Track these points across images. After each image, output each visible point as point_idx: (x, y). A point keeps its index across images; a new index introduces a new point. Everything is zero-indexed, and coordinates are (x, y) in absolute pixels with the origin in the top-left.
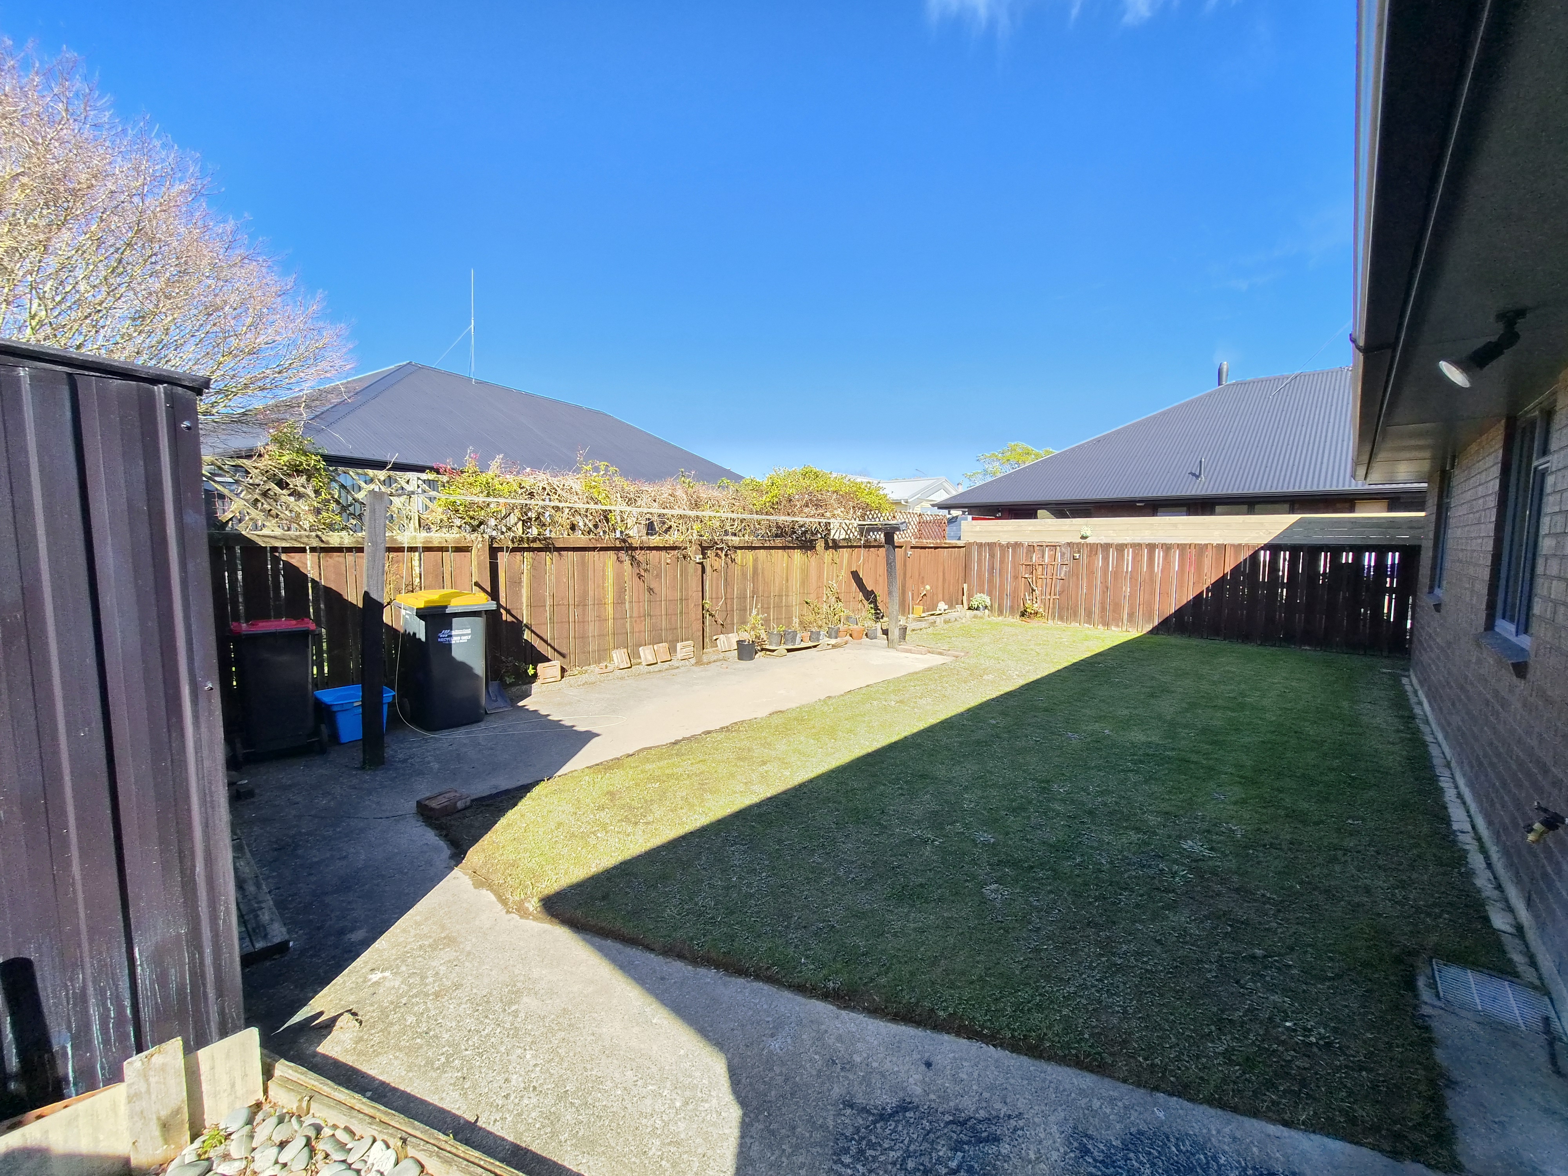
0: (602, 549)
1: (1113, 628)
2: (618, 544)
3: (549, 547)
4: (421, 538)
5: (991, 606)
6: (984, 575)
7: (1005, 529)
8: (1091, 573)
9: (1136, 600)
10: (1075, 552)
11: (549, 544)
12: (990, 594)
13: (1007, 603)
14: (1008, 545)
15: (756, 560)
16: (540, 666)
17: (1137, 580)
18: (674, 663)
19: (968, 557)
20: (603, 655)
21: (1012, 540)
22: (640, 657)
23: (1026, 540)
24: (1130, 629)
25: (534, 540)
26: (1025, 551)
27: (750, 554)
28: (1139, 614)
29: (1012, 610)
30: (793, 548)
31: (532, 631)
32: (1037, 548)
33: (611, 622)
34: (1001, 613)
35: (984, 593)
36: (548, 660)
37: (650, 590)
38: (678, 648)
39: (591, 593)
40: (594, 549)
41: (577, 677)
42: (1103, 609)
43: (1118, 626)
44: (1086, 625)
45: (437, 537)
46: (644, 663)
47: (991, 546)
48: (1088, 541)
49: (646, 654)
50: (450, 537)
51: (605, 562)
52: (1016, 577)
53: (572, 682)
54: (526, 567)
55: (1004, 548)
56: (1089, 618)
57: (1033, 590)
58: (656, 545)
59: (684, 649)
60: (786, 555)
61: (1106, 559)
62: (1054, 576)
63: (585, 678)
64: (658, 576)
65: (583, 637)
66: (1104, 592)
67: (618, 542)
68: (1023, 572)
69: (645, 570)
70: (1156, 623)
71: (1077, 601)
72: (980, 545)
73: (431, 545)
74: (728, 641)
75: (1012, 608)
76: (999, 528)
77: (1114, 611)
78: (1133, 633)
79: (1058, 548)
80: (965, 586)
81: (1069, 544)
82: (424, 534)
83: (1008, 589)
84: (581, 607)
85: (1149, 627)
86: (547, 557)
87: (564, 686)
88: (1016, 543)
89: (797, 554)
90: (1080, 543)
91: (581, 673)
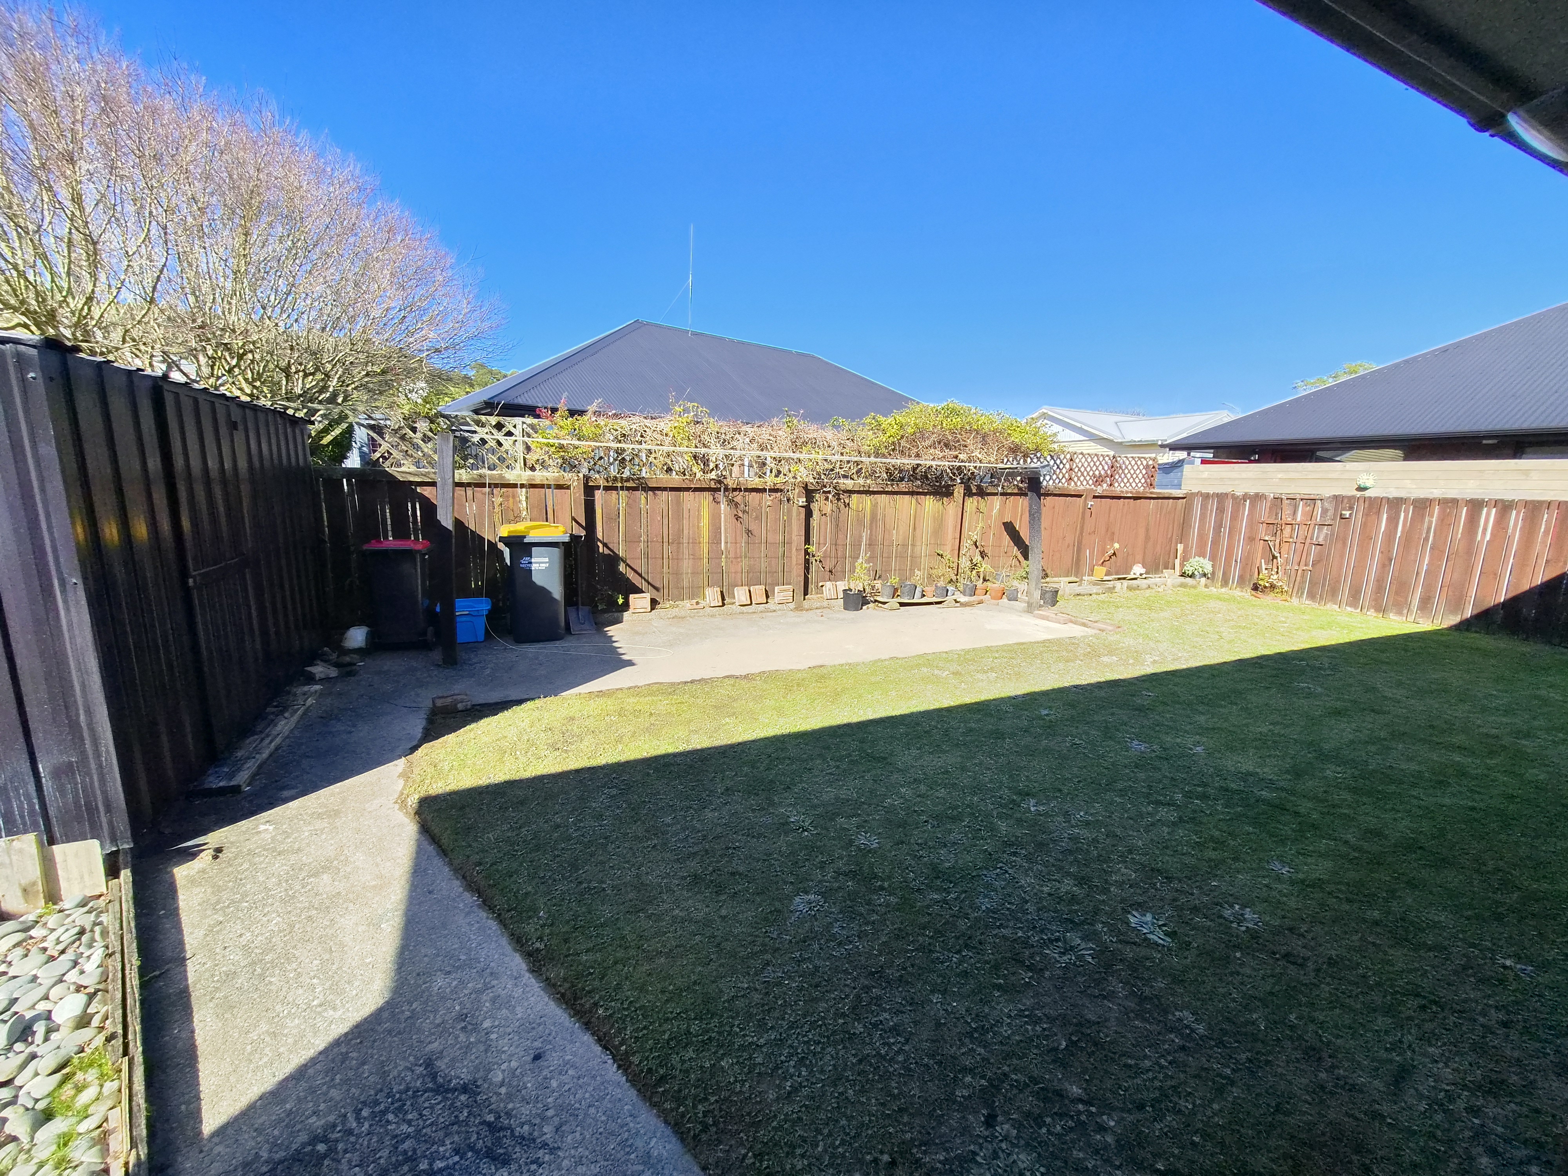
0: (696, 490)
1: (1392, 616)
2: (713, 485)
3: (643, 486)
4: (525, 476)
5: (1213, 573)
6: (1208, 535)
7: (1244, 475)
8: (1366, 538)
9: (1437, 581)
10: (1344, 509)
11: (642, 483)
12: (1213, 558)
13: (1235, 572)
14: (1245, 497)
15: (875, 506)
16: (631, 596)
17: (1443, 552)
18: (771, 605)
19: (1188, 510)
20: (695, 592)
21: (1252, 491)
22: (734, 598)
23: (1270, 491)
24: (1421, 621)
25: (628, 480)
26: (1268, 504)
27: (868, 500)
28: (1439, 600)
29: (1242, 581)
30: (925, 494)
31: (627, 565)
32: (1286, 502)
33: (706, 560)
34: (1225, 582)
35: (1204, 557)
36: (641, 591)
37: (749, 532)
38: (776, 591)
39: (686, 532)
40: (687, 489)
41: (667, 609)
42: (1379, 588)
43: (1400, 613)
44: (1349, 609)
45: (539, 476)
46: (737, 604)
47: (1221, 497)
48: (1367, 494)
49: (741, 594)
50: (550, 475)
51: (700, 502)
52: (1251, 539)
53: (663, 614)
54: (622, 505)
55: (1239, 501)
56: (1354, 598)
57: (1274, 557)
58: (754, 486)
59: (781, 593)
60: (914, 501)
61: (1393, 521)
62: (1308, 541)
63: (675, 612)
64: (758, 518)
65: (677, 574)
66: (1384, 566)
67: (713, 483)
68: (1263, 533)
69: (744, 512)
70: (1468, 614)
71: (1340, 576)
72: (1206, 497)
73: (533, 483)
74: (833, 589)
75: (1241, 578)
76: (1234, 475)
77: (1397, 593)
78: (1425, 625)
79: (1319, 503)
80: (1180, 547)
81: (1336, 497)
82: (529, 473)
83: (1239, 553)
84: (675, 545)
85: (1455, 620)
86: (641, 496)
87: (654, 617)
88: (1257, 495)
89: (929, 503)
90: (1354, 497)
91: (672, 607)
